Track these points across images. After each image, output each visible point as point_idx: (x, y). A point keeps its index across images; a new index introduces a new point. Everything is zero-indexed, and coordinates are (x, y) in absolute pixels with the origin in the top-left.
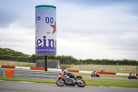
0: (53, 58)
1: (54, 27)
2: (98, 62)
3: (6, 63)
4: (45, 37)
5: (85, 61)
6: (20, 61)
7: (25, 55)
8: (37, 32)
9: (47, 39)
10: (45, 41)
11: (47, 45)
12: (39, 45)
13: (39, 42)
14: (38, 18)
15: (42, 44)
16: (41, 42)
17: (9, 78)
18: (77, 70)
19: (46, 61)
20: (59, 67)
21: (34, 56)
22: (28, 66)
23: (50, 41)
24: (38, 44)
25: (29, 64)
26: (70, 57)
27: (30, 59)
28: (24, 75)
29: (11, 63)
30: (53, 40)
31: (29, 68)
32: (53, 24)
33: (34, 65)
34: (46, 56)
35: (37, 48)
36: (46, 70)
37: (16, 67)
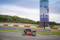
3: (26, 25)
4: (44, 14)
6: (32, 24)
7: (34, 21)
8: (40, 12)
9: (45, 15)
11: (45, 18)
12: (41, 18)
14: (41, 6)
15: (43, 17)
16: (42, 16)
21: (38, 22)
22: (35, 26)
23: (46, 16)
26: (54, 22)
29: (28, 25)
30: (47, 16)
37: (30, 27)
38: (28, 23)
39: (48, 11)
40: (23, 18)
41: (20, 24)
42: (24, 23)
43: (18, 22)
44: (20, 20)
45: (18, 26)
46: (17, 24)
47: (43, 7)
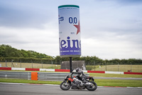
0: (78, 59)
1: (78, 27)
2: (124, 62)
3: (30, 65)
4: (68, 38)
5: (111, 61)
8: (60, 33)
9: (71, 39)
10: (69, 41)
11: (72, 46)
12: (64, 46)
13: (63, 43)
14: (61, 19)
15: (67, 44)
16: (65, 43)
17: (34, 81)
18: (103, 70)
19: (71, 62)
20: (84, 68)
21: (58, 57)
22: (52, 68)
23: (74, 41)
24: (62, 45)
25: (54, 65)
26: (95, 57)
27: (54, 61)
28: (49, 77)
29: (35, 65)
30: (77, 41)
31: (54, 70)
32: (77, 24)
33: (58, 66)
34: (71, 58)
35: (61, 50)
36: (71, 72)
37: (41, 70)
38: (34, 61)
39: (78, 31)
40: (22, 50)
41: (16, 64)
42: (24, 61)
43: (9, 60)
44: (16, 55)
45: (10, 69)
46: (9, 65)
47: (66, 20)
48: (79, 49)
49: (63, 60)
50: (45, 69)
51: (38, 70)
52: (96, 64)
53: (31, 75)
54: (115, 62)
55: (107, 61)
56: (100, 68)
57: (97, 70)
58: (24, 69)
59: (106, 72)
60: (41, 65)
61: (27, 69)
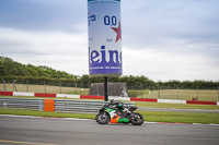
0: (116, 80)
1: (118, 31)
2: (187, 85)
3: (42, 89)
4: (103, 47)
5: (166, 84)
6: (64, 86)
7: (71, 76)
8: (90, 39)
9: (106, 50)
10: (103, 53)
11: (108, 60)
12: (95, 60)
13: (94, 55)
14: (92, 18)
15: (100, 58)
16: (98, 55)
17: (49, 113)
18: (154, 97)
19: (106, 85)
20: (126, 94)
21: (85, 77)
22: (76, 93)
23: (111, 53)
24: (92, 58)
25: (79, 89)
26: (143, 78)
27: (79, 82)
28: (72, 108)
29: (50, 89)
30: (116, 52)
31: (78, 96)
32: (117, 26)
33: (86, 91)
34: (106, 78)
35: (90, 65)
36: (106, 99)
37: (58, 95)
38: (48, 82)
39: (118, 37)
40: (29, 66)
41: (21, 86)
42: (32, 82)
43: (10, 81)
44: (20, 73)
45: (11, 94)
46: (9, 87)
47: (100, 19)
48: (119, 64)
49: (93, 80)
50: (65, 95)
51: (54, 96)
52: (144, 88)
53: (45, 103)
54: (173, 85)
55: (160, 84)
56: (149, 94)
57: (144, 97)
58: (33, 94)
59: (159, 101)
60: (58, 88)
61: (36, 95)
